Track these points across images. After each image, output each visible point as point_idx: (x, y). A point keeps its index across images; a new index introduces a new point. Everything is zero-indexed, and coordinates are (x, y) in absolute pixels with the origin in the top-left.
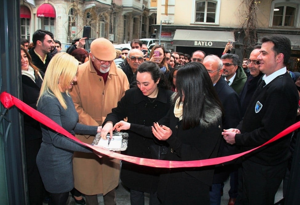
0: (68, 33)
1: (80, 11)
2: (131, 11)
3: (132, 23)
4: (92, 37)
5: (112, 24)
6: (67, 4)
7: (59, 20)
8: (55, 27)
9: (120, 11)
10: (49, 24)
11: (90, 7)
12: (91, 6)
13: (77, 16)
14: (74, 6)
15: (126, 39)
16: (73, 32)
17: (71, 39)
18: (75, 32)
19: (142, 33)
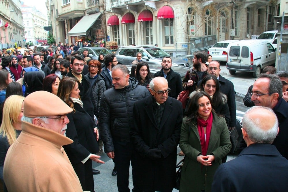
0: (186, 32)
1: (198, 9)
2: (255, 3)
3: (256, 15)
4: (212, 34)
5: (234, 19)
6: (185, 4)
7: (177, 20)
8: (174, 27)
9: (242, 4)
10: (169, 24)
11: (207, 4)
12: (209, 3)
13: (196, 14)
14: (192, 5)
15: (249, 32)
16: (192, 30)
17: (189, 37)
18: (194, 30)
19: (269, 24)
